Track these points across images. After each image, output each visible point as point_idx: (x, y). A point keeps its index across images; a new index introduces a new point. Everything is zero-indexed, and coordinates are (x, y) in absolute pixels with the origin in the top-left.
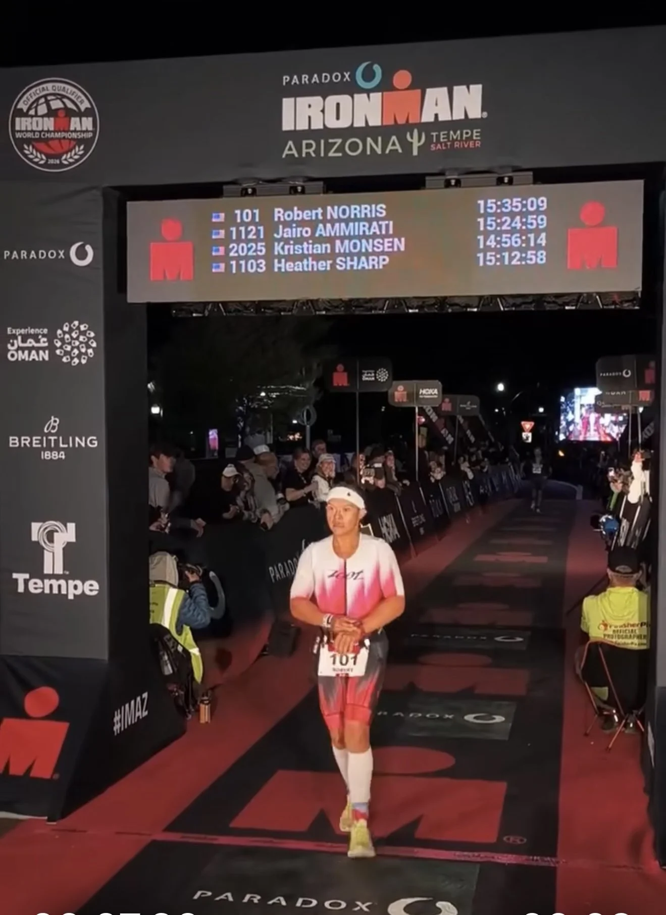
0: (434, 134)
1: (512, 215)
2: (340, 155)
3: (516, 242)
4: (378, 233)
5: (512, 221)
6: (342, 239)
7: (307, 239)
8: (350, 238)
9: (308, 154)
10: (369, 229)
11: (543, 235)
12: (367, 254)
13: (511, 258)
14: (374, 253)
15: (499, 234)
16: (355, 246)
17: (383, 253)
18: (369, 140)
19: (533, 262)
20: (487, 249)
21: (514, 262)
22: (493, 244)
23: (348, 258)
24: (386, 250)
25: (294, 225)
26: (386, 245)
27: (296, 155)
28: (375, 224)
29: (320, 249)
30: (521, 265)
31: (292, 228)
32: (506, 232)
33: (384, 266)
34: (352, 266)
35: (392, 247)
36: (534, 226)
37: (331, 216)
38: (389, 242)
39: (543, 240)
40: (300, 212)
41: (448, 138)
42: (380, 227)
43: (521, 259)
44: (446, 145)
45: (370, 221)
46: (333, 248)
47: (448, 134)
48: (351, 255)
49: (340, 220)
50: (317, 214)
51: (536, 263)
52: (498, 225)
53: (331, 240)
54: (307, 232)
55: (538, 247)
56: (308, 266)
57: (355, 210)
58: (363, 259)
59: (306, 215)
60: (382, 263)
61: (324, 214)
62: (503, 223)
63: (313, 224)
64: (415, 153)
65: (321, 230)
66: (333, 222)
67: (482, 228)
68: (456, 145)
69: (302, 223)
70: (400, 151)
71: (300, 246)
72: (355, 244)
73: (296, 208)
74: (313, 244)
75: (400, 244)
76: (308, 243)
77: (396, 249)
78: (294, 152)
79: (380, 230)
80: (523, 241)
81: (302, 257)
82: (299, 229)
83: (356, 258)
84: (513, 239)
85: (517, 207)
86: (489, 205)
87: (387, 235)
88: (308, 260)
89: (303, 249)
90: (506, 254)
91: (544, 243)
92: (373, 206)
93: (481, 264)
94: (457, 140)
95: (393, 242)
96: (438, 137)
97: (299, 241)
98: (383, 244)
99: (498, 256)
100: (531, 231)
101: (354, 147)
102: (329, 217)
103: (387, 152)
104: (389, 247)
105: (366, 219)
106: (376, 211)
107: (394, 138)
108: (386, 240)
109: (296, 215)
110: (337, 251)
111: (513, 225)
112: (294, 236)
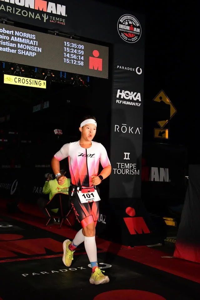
0: (51, 17)
1: (74, 49)
2: (20, 15)
3: (75, 57)
4: (33, 44)
5: (74, 51)
6: (20, 43)
7: (8, 41)
8: (23, 44)
9: (9, 11)
10: (30, 42)
11: (83, 57)
12: (29, 51)
13: (74, 62)
14: (31, 51)
15: (70, 53)
16: (25, 47)
17: (34, 51)
18: (30, 13)
19: (80, 64)
20: (67, 58)
21: (74, 63)
22: (68, 56)
23: (22, 51)
24: (35, 50)
25: (3, 34)
26: (35, 49)
27: (5, 10)
28: (31, 41)
29: (12, 45)
30: (76, 65)
31: (2, 35)
32: (72, 53)
33: (34, 56)
34: (23, 53)
35: (37, 50)
36: (80, 54)
37: (17, 34)
38: (36, 48)
39: (82, 58)
40: (5, 30)
41: (55, 19)
42: (33, 42)
43: (76, 63)
44: (55, 21)
45: (30, 40)
46: (17, 46)
47: (56, 18)
48: (24, 50)
49: (19, 37)
50: (11, 33)
51: (81, 65)
52: (70, 51)
53: (17, 43)
54: (8, 38)
55: (81, 60)
56: (8, 50)
57: (25, 35)
58: (27, 52)
59: (8, 32)
60: (34, 55)
61: (14, 33)
62: (72, 50)
63: (10, 36)
64: (45, 21)
65: (12, 38)
66: (17, 37)
67: (65, 51)
68: (58, 22)
69: (6, 34)
70: (40, 19)
71: (5, 42)
72: (25, 46)
73: (4, 29)
74: (10, 43)
75: (40, 50)
76: (8, 42)
77: (38, 51)
78: (4, 9)
79: (33, 43)
80: (77, 57)
81: (6, 47)
82: (5, 36)
83: (25, 51)
84: (74, 56)
85: (75, 46)
86: (67, 44)
87: (35, 46)
88: (8, 48)
89: (6, 44)
90: (72, 60)
91: (83, 59)
92: (31, 35)
93: (65, 62)
94: (58, 21)
95: (37, 49)
96: (52, 18)
97: (5, 40)
98: (34, 48)
99: (70, 60)
100: (79, 55)
101: (25, 13)
102: (16, 35)
103: (36, 18)
104: (36, 50)
105: (29, 38)
106: (32, 37)
107: (38, 14)
108: (35, 47)
109: (4, 31)
110: (18, 47)
111: (74, 52)
112: (3, 38)
